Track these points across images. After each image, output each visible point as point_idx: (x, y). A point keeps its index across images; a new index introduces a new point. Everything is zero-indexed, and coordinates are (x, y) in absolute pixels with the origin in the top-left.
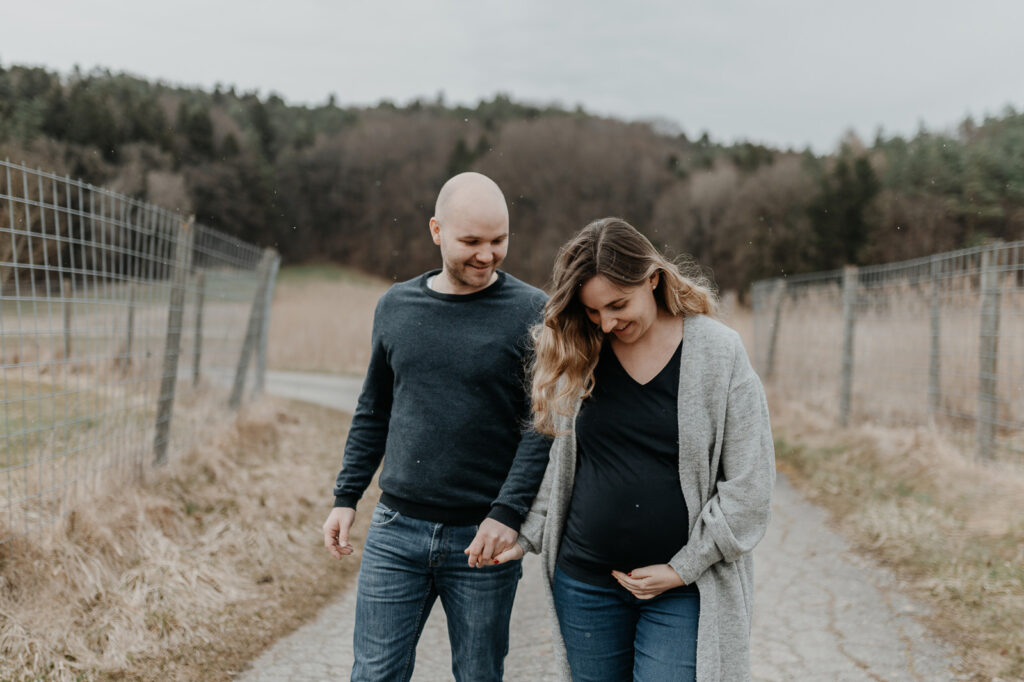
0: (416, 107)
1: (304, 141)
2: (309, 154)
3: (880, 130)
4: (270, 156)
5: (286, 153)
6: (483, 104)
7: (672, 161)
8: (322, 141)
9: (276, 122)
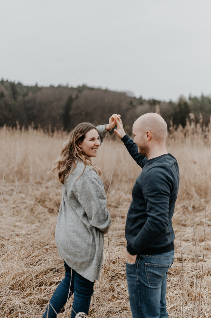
0: (59, 87)
1: (26, 95)
2: (27, 98)
3: (190, 95)
4: (15, 98)
5: (20, 98)
6: (79, 87)
7: (131, 103)
8: (31, 94)
9: (18, 89)
